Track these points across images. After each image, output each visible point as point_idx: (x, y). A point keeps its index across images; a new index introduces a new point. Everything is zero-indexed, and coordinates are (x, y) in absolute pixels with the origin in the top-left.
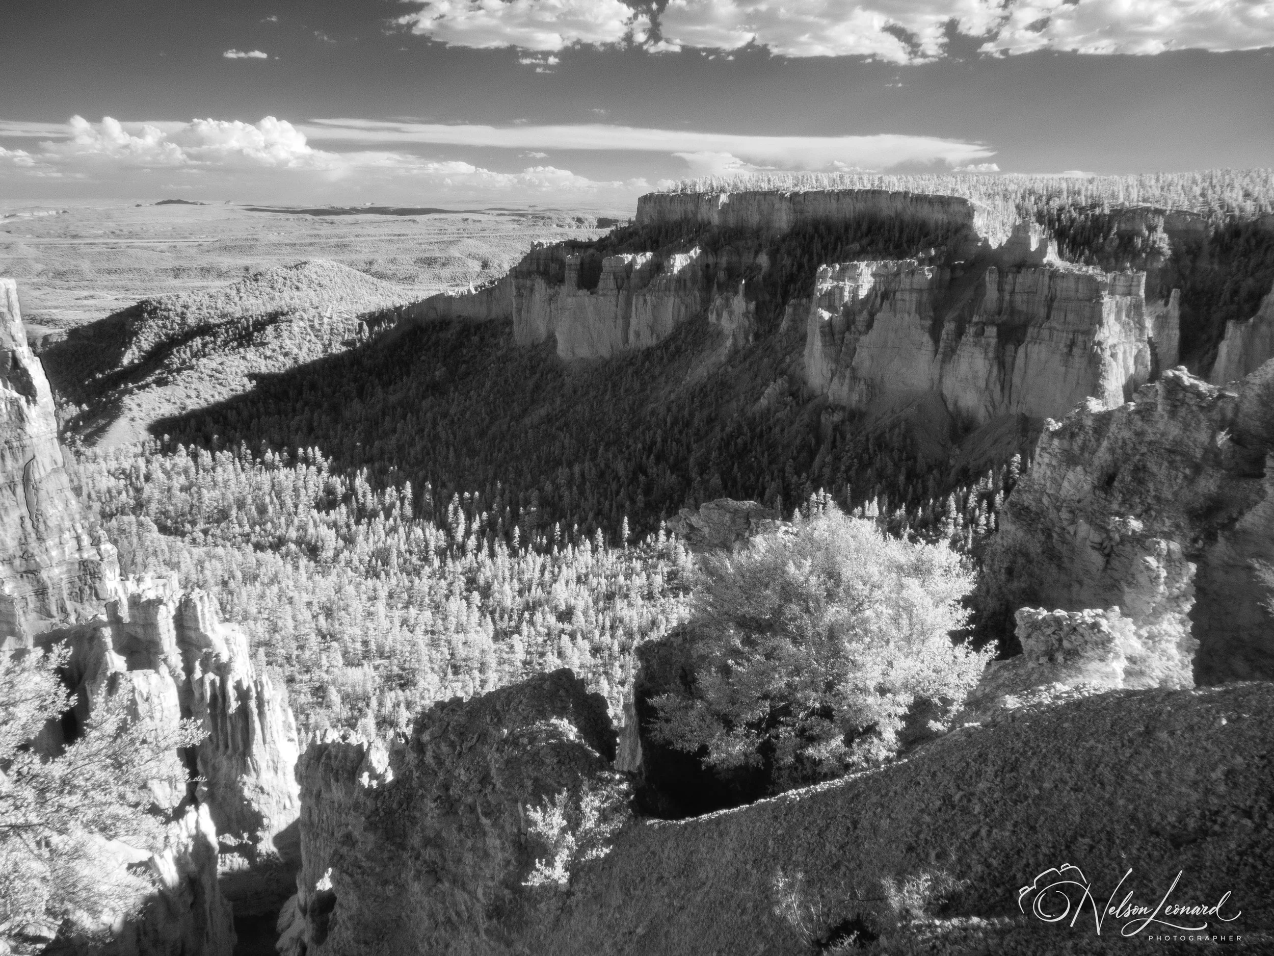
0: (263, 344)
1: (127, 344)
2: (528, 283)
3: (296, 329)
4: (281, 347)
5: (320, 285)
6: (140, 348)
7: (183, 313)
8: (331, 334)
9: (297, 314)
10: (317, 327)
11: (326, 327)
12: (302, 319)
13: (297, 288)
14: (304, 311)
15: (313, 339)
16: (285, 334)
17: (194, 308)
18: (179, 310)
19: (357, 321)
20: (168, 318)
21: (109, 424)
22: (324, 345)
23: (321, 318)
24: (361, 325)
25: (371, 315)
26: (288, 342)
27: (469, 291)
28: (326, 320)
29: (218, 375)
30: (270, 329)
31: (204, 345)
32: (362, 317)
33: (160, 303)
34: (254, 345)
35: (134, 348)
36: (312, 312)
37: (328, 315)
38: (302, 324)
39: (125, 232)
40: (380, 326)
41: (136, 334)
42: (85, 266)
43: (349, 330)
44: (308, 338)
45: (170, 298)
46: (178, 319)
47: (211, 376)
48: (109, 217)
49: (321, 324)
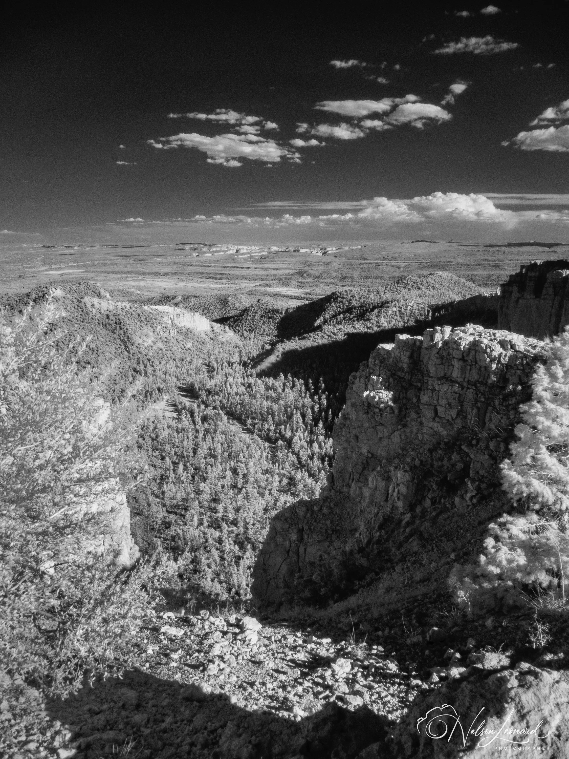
0: (369, 320)
1: (318, 316)
2: (510, 289)
3: (390, 312)
4: (377, 322)
5: (433, 287)
6: (324, 318)
7: (350, 300)
8: (410, 316)
9: (393, 304)
10: (403, 311)
11: (408, 311)
12: (395, 306)
13: (419, 289)
14: (398, 302)
15: (399, 318)
16: (382, 315)
17: (357, 298)
18: (349, 298)
19: (427, 308)
20: (342, 302)
21: (266, 358)
22: (404, 323)
23: (407, 306)
24: (428, 311)
25: (437, 306)
26: (383, 319)
27: (496, 294)
28: (409, 308)
29: (333, 336)
30: (376, 311)
31: (344, 318)
32: (431, 307)
33: (340, 294)
34: (364, 320)
35: (322, 318)
36: (403, 302)
37: (411, 305)
38: (394, 309)
39: (390, 257)
40: (439, 312)
41: (324, 310)
42: (356, 274)
43: (421, 314)
44: (396, 317)
45: (346, 291)
46: (347, 304)
47: (329, 336)
48: (385, 249)
49: (406, 310)
